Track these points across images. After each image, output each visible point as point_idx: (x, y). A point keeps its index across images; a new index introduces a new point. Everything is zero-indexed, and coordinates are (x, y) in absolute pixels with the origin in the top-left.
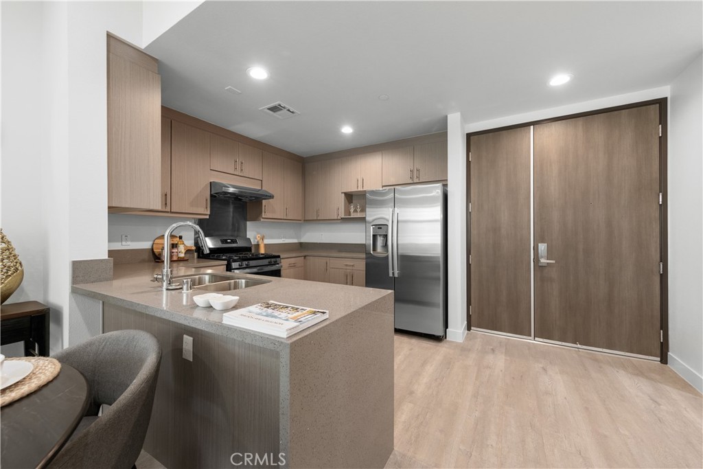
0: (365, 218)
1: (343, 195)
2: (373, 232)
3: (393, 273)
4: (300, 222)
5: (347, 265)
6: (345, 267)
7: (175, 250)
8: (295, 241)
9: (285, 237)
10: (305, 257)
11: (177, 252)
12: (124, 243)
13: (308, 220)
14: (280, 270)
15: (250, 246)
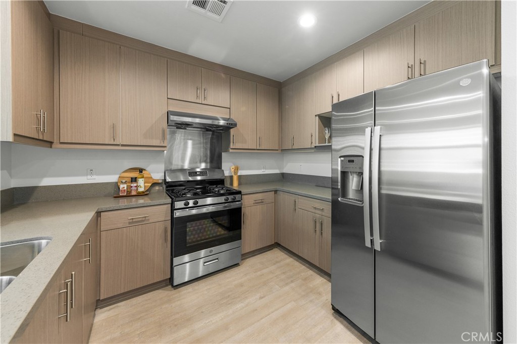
0: (331, 146)
1: (317, 117)
2: (342, 167)
3: (372, 241)
4: (277, 152)
5: (315, 208)
6: (314, 211)
7: (134, 185)
8: (277, 171)
9: (264, 168)
10: (276, 191)
11: (136, 186)
12: (89, 177)
13: (284, 150)
14: (241, 208)
15: (223, 178)
